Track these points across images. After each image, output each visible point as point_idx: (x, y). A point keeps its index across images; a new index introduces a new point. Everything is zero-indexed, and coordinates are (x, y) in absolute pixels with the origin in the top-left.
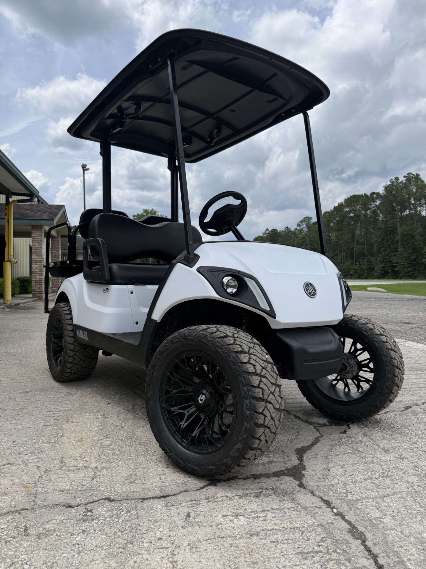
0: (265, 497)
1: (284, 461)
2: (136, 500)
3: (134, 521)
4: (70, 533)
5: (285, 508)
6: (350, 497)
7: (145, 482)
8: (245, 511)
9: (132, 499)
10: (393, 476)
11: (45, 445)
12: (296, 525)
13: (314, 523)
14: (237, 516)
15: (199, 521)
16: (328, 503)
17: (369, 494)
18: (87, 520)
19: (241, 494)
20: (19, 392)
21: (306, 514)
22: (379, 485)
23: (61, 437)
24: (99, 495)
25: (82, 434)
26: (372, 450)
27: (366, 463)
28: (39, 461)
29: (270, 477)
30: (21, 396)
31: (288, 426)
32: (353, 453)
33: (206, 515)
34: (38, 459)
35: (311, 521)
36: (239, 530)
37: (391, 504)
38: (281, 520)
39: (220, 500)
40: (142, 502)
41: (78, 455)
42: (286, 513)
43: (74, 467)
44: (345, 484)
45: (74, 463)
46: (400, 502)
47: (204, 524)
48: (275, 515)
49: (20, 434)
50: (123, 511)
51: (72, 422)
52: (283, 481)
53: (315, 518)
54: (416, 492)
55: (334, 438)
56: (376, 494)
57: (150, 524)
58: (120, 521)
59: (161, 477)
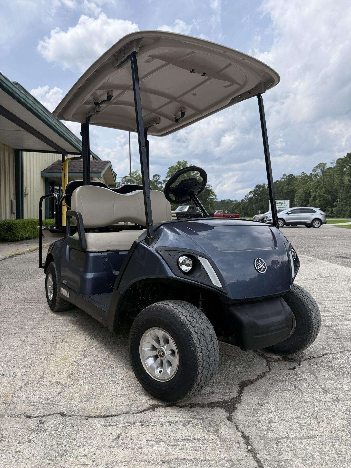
0: (192, 426)
1: (225, 393)
2: (83, 417)
3: (72, 436)
4: (18, 441)
5: (205, 439)
6: (270, 436)
7: (97, 401)
8: (169, 438)
9: (80, 416)
10: (321, 417)
11: (37, 360)
12: (208, 458)
13: (225, 457)
14: (159, 441)
15: (125, 443)
16: (246, 438)
17: (290, 434)
18: (36, 431)
19: (172, 421)
20: (39, 313)
21: (222, 448)
22: (304, 426)
23: (52, 354)
24: (56, 409)
25: (68, 353)
26: (312, 389)
27: (300, 402)
28: (25, 375)
29: (205, 407)
30: (39, 317)
31: (243, 359)
32: (293, 390)
33: (133, 438)
34: (26, 373)
35: (222, 456)
36: (155, 456)
37: (307, 447)
38: (197, 451)
39: (152, 425)
40: (87, 419)
41: (57, 372)
42: (204, 443)
43: (49, 382)
44: (271, 421)
45: (50, 379)
46: (317, 446)
47: (128, 447)
48: (193, 445)
49: (22, 350)
50: (68, 426)
51: (66, 342)
52: (215, 413)
53: (227, 452)
54: (338, 437)
55: (281, 374)
56: (297, 435)
57: (84, 441)
58: (62, 434)
59: (113, 398)
